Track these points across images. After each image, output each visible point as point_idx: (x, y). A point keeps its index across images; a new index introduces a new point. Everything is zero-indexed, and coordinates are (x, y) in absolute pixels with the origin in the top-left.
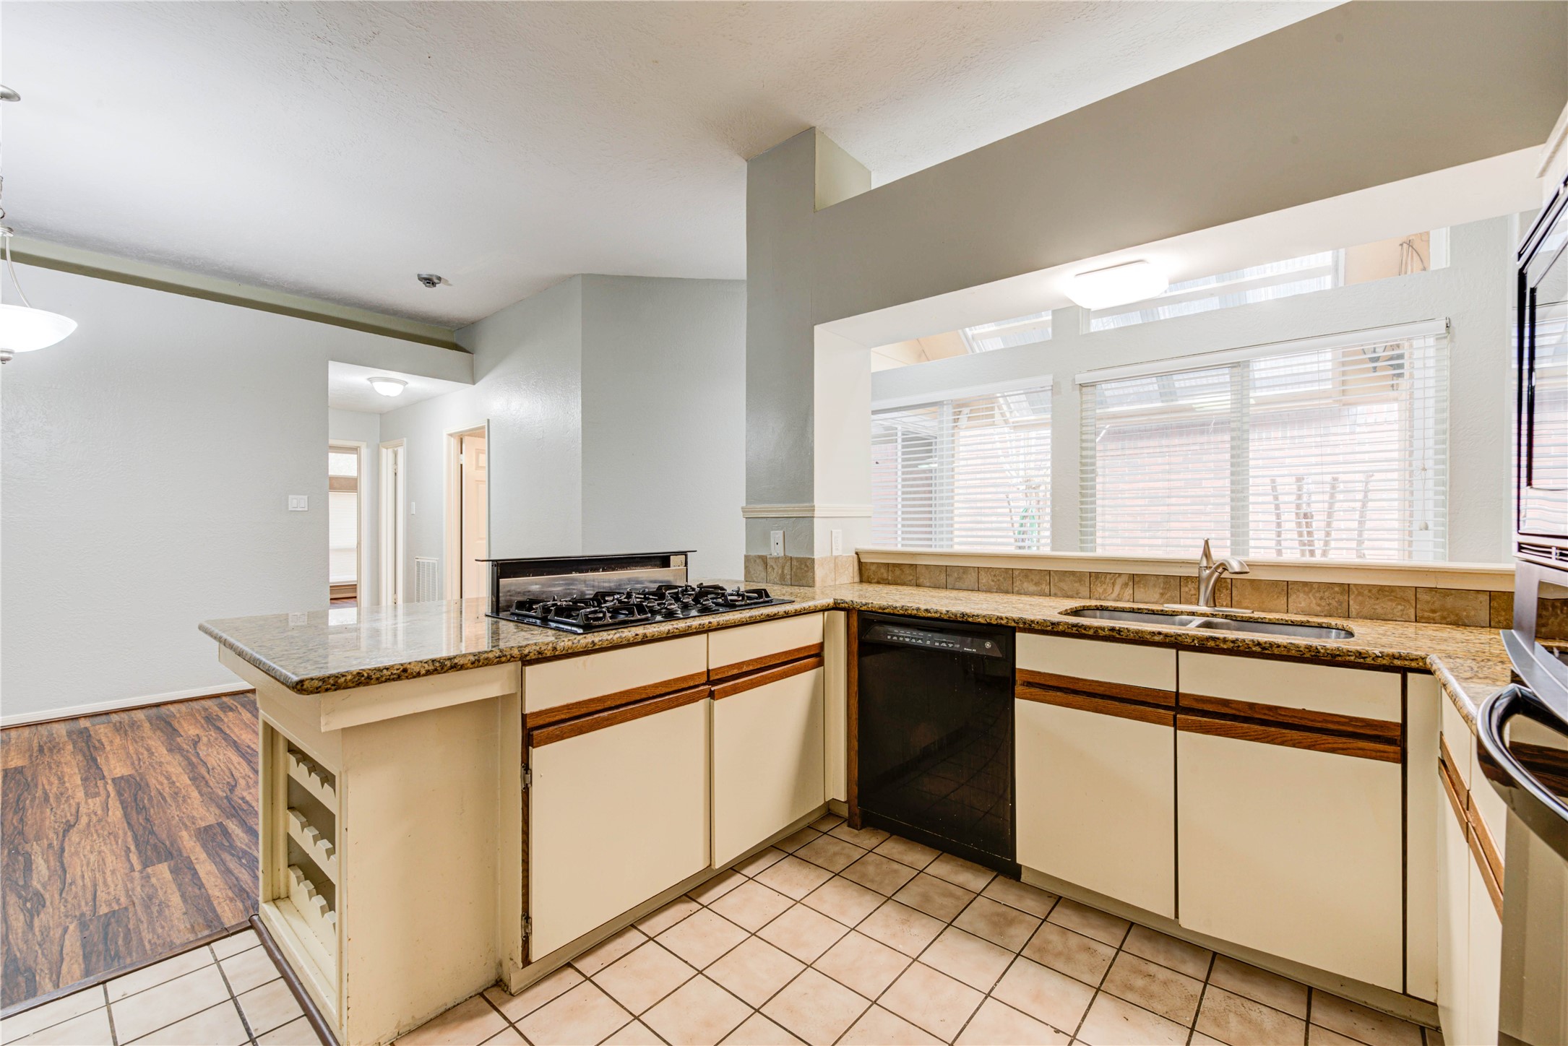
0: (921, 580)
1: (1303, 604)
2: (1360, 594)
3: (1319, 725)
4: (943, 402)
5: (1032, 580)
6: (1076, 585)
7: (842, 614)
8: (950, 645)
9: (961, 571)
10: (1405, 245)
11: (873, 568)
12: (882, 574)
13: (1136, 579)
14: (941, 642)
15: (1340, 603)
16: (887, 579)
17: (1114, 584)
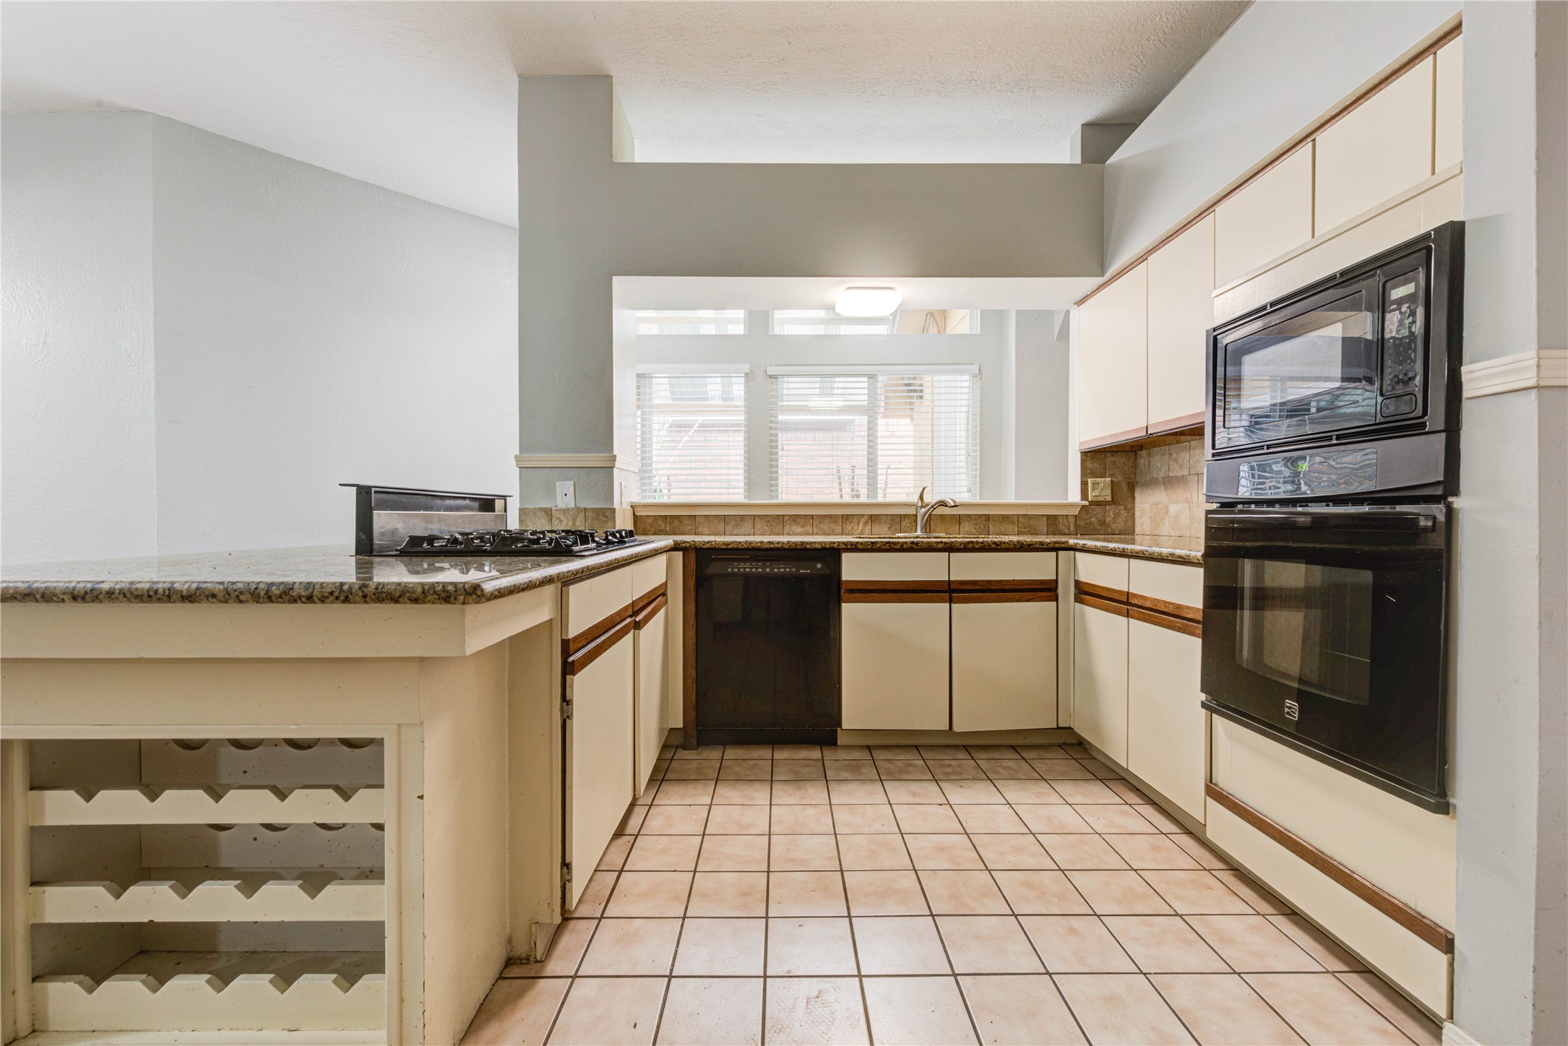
0: (700, 529)
1: (967, 529)
2: (994, 520)
3: (1021, 587)
4: (645, 374)
5: (799, 523)
6: (832, 525)
7: (680, 554)
8: (788, 570)
9: (739, 519)
10: (929, 315)
11: (650, 521)
12: (660, 526)
13: (874, 518)
14: (779, 569)
15: (985, 526)
16: (666, 530)
17: (858, 523)
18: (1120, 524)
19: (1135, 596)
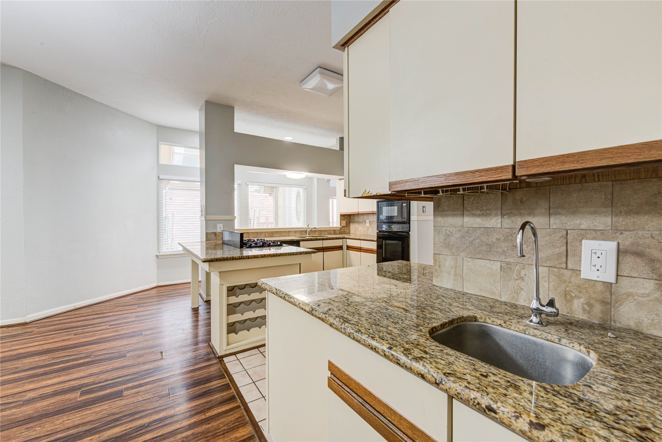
13: (296, 232)
17: (292, 233)
18: (347, 232)
19: (362, 248)
